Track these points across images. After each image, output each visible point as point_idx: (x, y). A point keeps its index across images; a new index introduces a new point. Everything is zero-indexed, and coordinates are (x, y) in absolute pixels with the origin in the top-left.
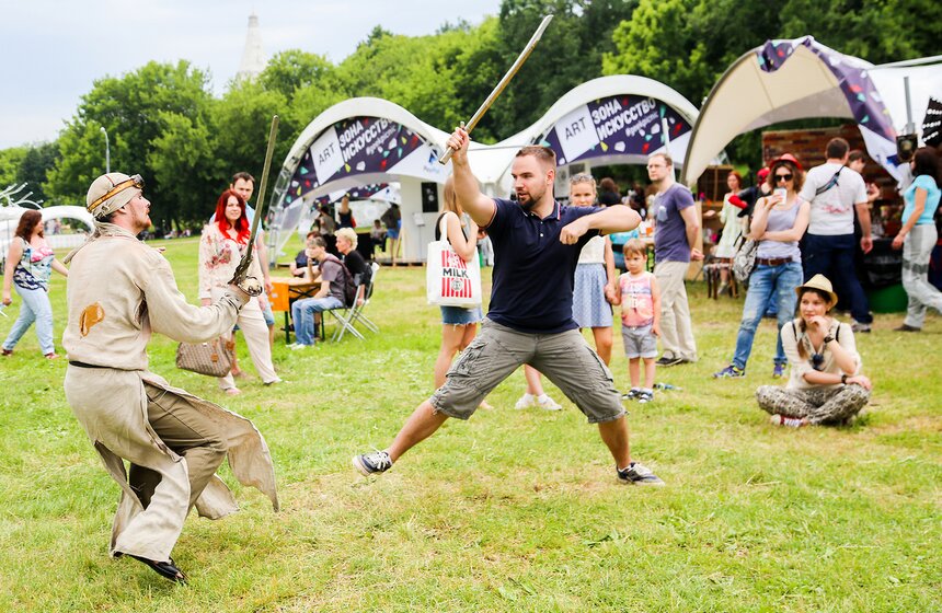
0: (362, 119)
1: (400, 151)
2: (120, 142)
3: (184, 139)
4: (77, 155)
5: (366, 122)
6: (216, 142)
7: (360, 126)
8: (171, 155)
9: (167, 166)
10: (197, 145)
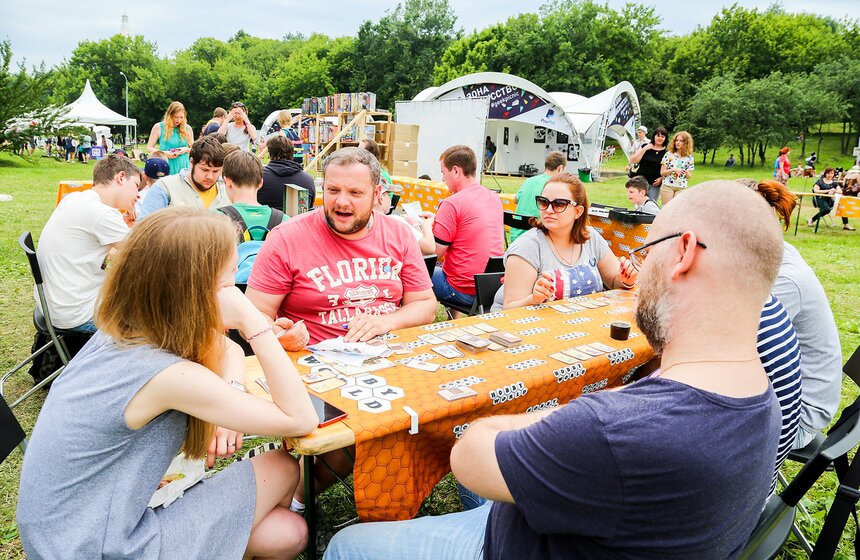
0: (488, 85)
1: (522, 108)
2: (103, 81)
3: (148, 85)
4: (74, 88)
5: (492, 87)
6: (167, 87)
7: (486, 89)
8: (139, 93)
9: (136, 100)
10: (156, 88)
